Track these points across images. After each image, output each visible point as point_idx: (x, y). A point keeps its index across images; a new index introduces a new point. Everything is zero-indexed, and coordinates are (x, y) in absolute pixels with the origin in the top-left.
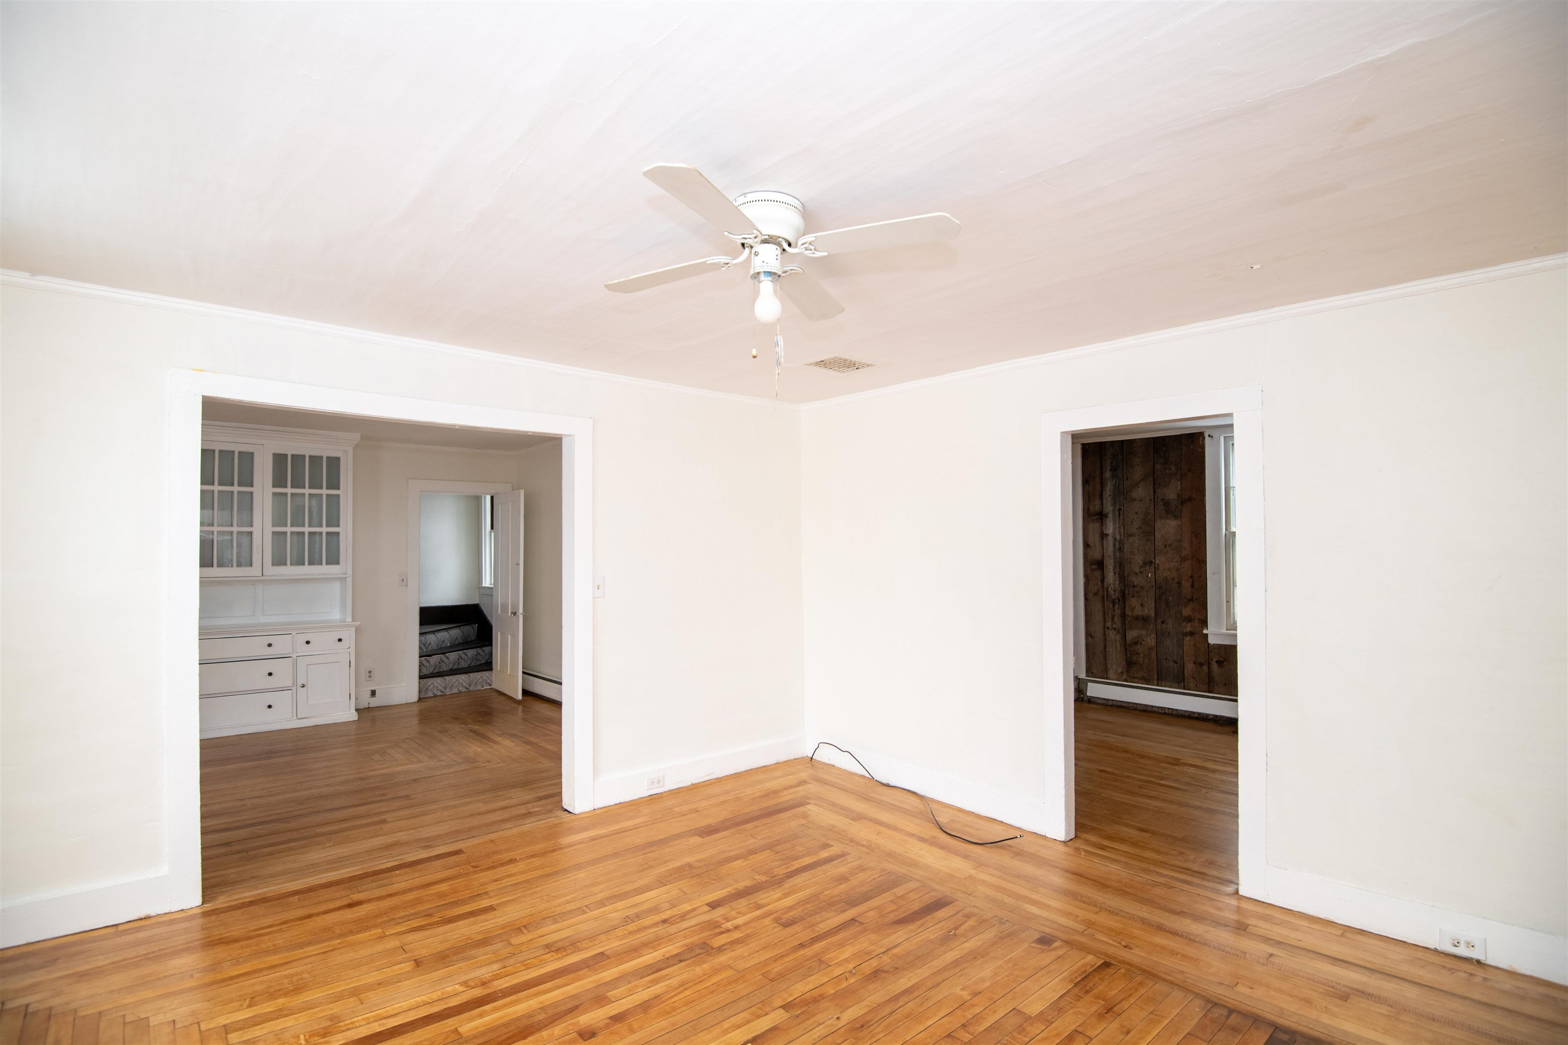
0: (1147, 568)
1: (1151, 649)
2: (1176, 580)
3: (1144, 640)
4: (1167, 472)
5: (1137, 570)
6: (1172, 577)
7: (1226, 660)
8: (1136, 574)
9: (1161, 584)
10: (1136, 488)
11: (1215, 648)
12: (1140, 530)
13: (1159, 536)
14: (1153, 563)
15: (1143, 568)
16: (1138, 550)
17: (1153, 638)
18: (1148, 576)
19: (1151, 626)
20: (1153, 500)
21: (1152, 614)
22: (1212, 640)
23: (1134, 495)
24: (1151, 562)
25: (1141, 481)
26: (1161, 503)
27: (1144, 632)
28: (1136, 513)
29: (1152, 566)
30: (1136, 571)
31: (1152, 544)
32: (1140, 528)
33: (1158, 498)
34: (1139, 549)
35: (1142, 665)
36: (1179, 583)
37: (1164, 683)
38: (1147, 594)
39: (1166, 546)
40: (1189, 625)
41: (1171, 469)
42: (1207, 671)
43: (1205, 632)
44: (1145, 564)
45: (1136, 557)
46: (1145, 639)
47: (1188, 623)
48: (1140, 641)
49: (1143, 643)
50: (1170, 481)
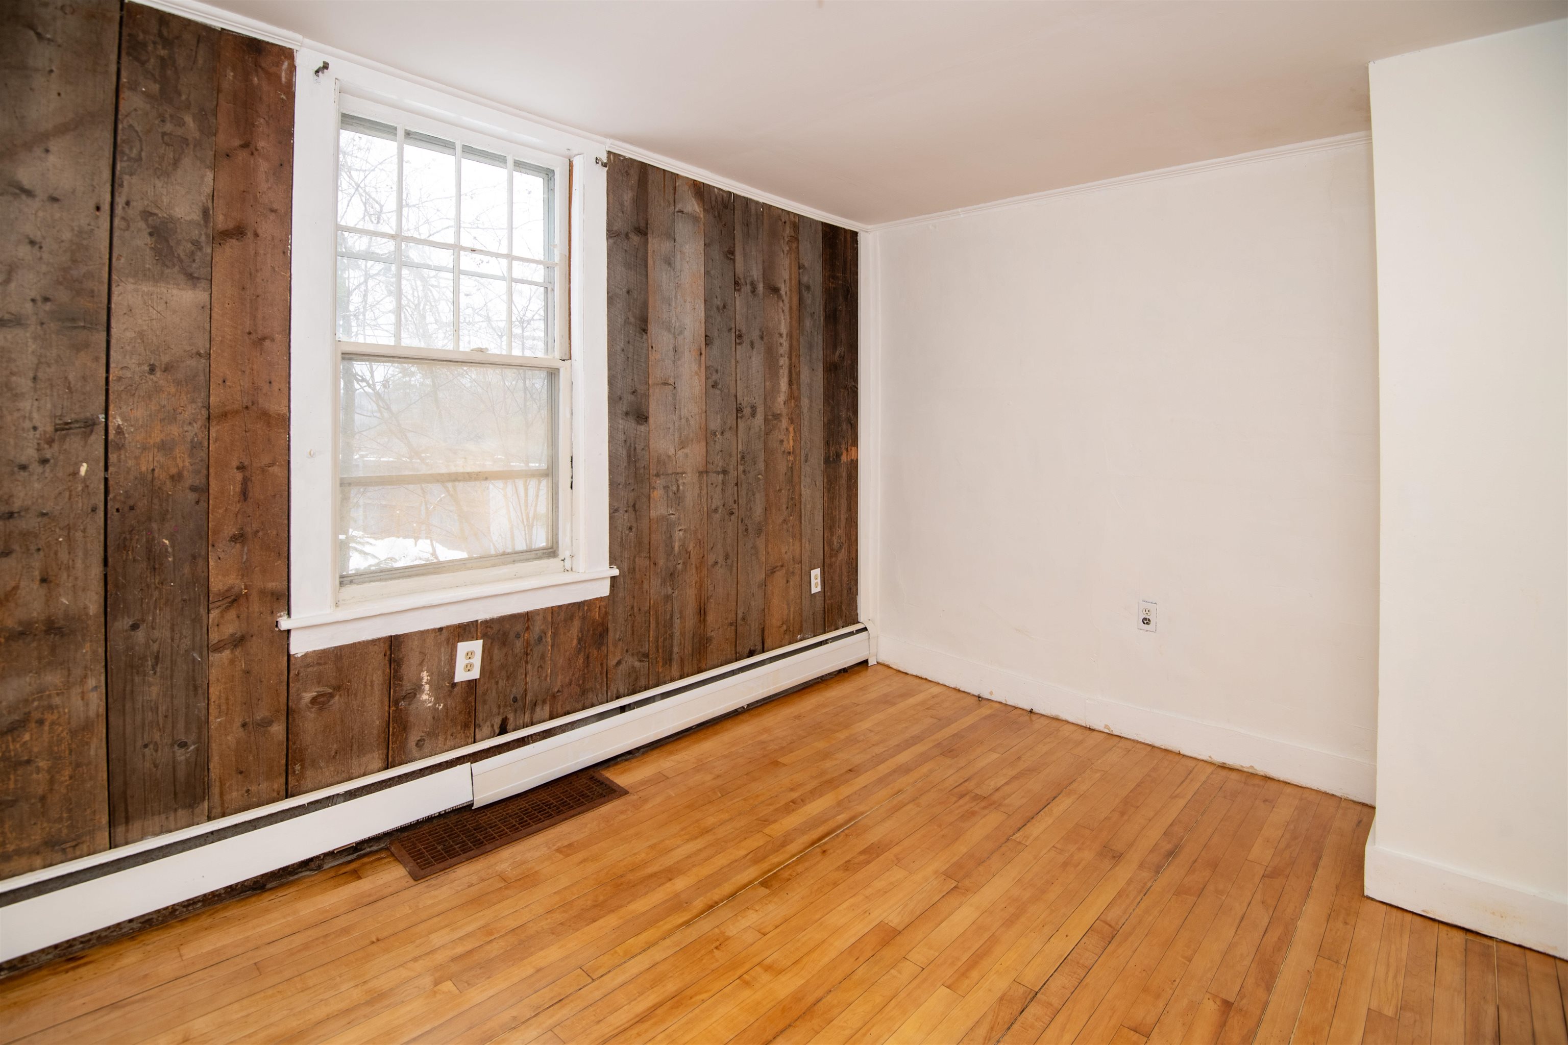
0: (74, 443)
1: (87, 726)
2: (190, 479)
3: (51, 708)
4: (169, 127)
5: (29, 453)
6: (174, 471)
7: (338, 688)
8: (23, 467)
9: (127, 495)
10: (38, 151)
11: (308, 666)
12: (48, 306)
13: (130, 334)
14: (100, 429)
15: (56, 446)
16: (35, 379)
17: (96, 688)
18: (75, 473)
19: (87, 648)
20: (106, 207)
21: (92, 603)
22: (299, 646)
23: (26, 175)
24: (89, 425)
25: (61, 130)
26: (142, 225)
27: (53, 678)
28: (32, 243)
29: (93, 437)
30: (23, 460)
31: (97, 359)
32: (46, 299)
33: (128, 203)
34: (40, 375)
35: (43, 798)
36: (203, 490)
37: (136, 826)
38: (69, 538)
39: (152, 370)
40: (232, 614)
41: (181, 124)
42: (282, 736)
43: (284, 624)
44: (63, 428)
45: (26, 405)
46: (57, 701)
47: (228, 608)
48: (36, 715)
49: (49, 717)
50: (176, 163)
